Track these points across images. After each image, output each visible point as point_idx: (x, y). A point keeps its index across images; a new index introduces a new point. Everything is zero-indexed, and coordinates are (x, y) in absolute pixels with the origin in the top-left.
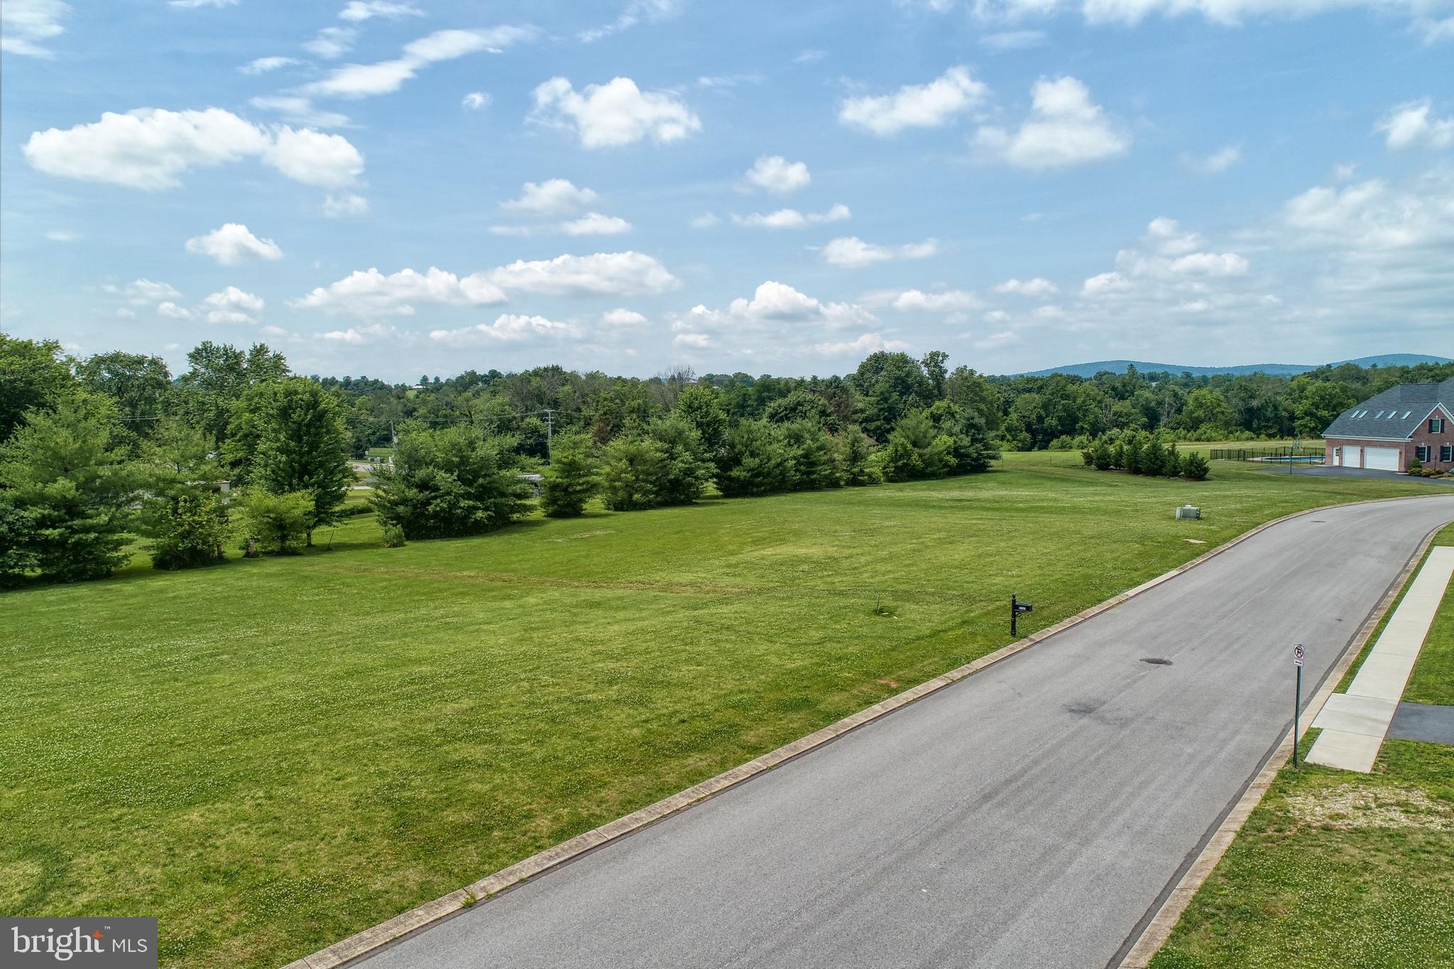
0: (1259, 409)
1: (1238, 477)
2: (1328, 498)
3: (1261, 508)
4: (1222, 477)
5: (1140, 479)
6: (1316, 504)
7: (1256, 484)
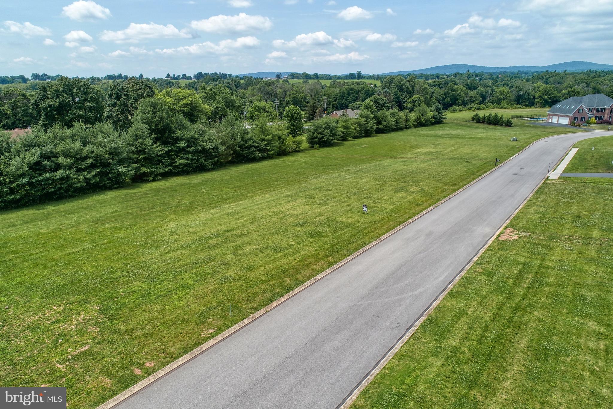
0: (523, 95)
1: (522, 126)
2: (548, 134)
3: (531, 137)
4: (516, 126)
5: (491, 126)
6: (545, 136)
7: (527, 128)
